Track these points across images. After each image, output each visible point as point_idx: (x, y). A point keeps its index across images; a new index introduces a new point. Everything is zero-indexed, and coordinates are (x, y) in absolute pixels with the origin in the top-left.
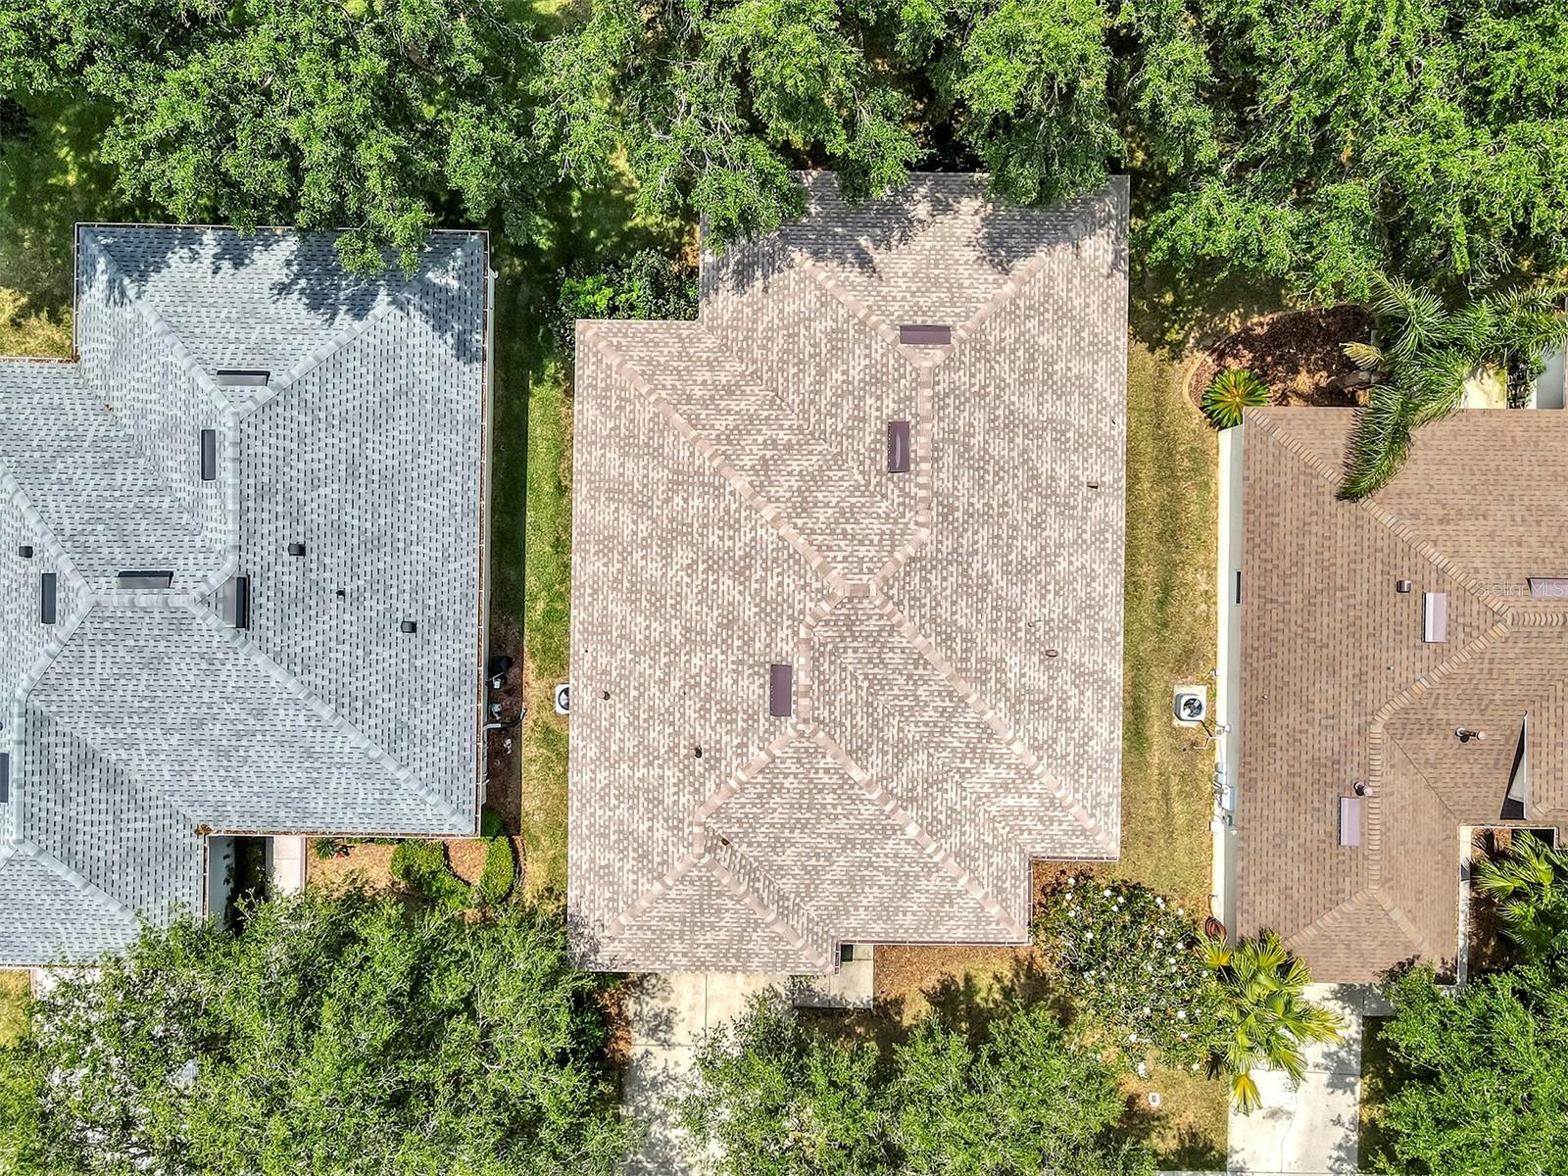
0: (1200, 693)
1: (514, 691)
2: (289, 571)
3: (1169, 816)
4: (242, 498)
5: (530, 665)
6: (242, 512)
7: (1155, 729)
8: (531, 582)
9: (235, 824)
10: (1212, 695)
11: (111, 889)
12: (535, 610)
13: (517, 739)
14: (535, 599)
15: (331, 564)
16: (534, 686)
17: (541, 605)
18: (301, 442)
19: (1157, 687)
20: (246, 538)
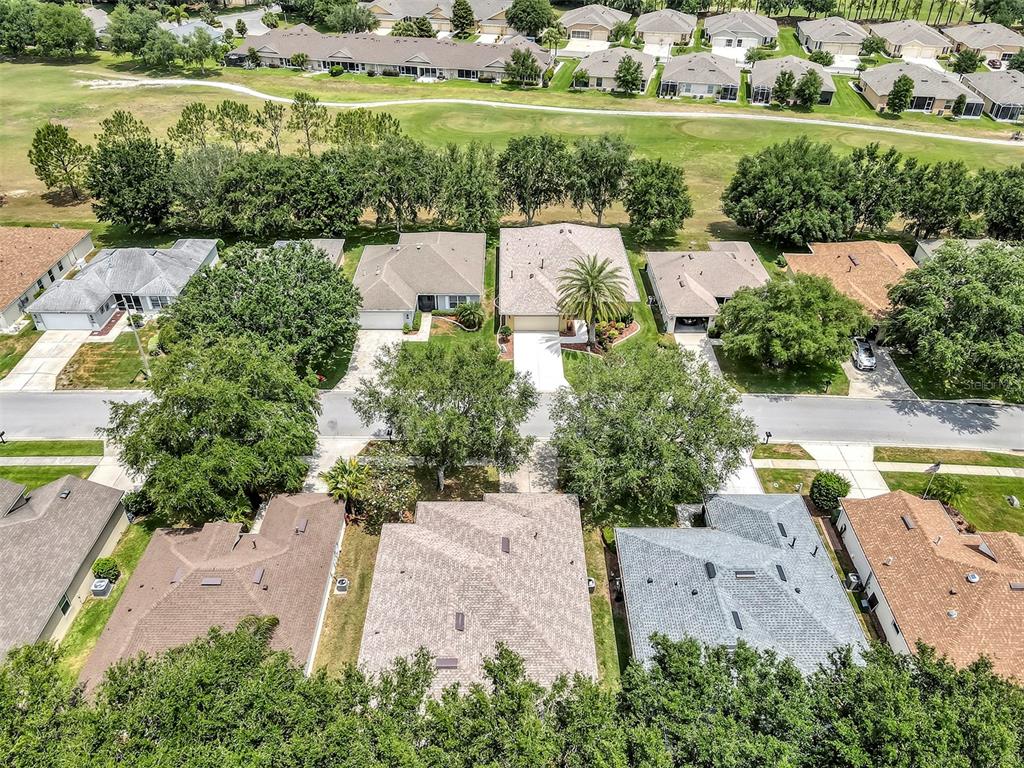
0: (336, 592)
1: (612, 591)
2: (695, 585)
3: (356, 554)
4: (718, 603)
5: (607, 599)
6: (717, 599)
7: (356, 582)
8: (612, 629)
9: (703, 530)
10: (332, 591)
11: (737, 507)
12: (608, 619)
13: (609, 576)
14: (609, 623)
15: (682, 592)
16: (605, 592)
17: (606, 621)
18: (703, 629)
19: (353, 594)
20: (713, 592)
